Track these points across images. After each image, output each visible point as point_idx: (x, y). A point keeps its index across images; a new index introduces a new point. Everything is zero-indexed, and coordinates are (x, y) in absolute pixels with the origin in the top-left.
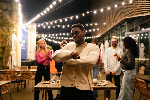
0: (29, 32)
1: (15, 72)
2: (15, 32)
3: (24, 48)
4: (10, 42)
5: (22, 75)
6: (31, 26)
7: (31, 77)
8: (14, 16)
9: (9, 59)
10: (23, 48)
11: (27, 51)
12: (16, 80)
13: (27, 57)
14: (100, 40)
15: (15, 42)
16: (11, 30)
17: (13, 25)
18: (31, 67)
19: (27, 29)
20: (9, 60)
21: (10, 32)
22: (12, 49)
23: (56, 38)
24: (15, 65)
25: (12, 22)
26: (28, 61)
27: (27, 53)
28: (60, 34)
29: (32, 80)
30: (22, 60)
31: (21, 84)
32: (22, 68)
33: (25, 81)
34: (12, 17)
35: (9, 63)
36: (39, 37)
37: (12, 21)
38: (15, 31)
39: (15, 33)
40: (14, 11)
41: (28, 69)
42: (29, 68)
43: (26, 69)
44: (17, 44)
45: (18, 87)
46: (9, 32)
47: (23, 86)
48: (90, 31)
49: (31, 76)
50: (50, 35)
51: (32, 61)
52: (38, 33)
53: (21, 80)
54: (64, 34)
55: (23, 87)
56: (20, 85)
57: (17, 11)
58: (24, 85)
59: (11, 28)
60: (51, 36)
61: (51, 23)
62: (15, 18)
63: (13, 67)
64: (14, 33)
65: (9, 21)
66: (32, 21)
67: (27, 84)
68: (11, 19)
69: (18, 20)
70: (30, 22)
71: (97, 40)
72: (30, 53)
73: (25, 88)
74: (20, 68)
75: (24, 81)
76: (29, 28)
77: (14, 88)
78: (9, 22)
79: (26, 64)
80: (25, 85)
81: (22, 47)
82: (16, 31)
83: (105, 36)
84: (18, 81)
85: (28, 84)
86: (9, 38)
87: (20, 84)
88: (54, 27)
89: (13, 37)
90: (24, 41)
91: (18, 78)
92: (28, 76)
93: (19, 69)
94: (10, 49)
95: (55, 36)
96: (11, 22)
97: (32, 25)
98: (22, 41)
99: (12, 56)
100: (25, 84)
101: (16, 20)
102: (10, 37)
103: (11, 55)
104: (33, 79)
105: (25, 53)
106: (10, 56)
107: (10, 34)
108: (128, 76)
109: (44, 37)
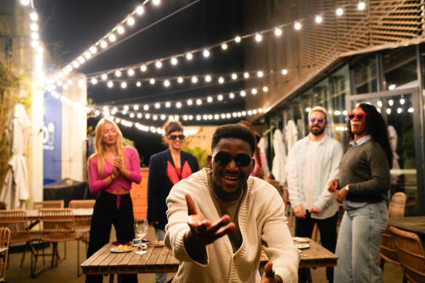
0: (64, 99)
1: (25, 218)
2: (22, 101)
3: (52, 148)
4: (10, 131)
5: (45, 227)
6: (70, 82)
7: (74, 232)
8: (19, 52)
9: (6, 180)
10: (47, 147)
11: (60, 156)
12: (28, 243)
13: (59, 172)
14: (272, 121)
15: (23, 131)
16: (12, 94)
17: (16, 79)
18: (73, 202)
19: (60, 90)
20: (7, 184)
21: (7, 100)
22: (13, 151)
23: (144, 116)
24: (25, 196)
25: (13, 70)
26: (63, 186)
27: (60, 161)
28: (157, 106)
29: (76, 242)
30: (46, 181)
31: (44, 255)
32: (45, 206)
33: (55, 245)
34: (13, 55)
35: (7, 191)
36: (94, 114)
37: (12, 67)
38: (23, 98)
39: (23, 103)
40: (19, 37)
41: (62, 208)
42: (66, 205)
43: (57, 209)
44: (30, 135)
45: (34, 264)
46: (4, 102)
47: (49, 259)
48: (243, 94)
49: (73, 230)
50: (126, 108)
51: (76, 184)
52: (93, 103)
53: (41, 242)
54: (168, 105)
55: (48, 264)
56: (40, 259)
57: (27, 38)
58: (53, 258)
59: (10, 88)
60: (131, 110)
61: (131, 72)
62: (23, 60)
63: (17, 204)
64: (19, 102)
65: (5, 66)
66: (72, 65)
67: (61, 255)
68: (11, 63)
69: (31, 66)
70: (69, 68)
71: (263, 121)
72: (70, 161)
73: (54, 265)
74: (41, 206)
75: (51, 245)
76: (65, 87)
77: (21, 266)
78: (4, 70)
79: (57, 193)
80: (55, 258)
81: (44, 144)
82: (25, 99)
83: (284, 109)
84: (35, 245)
85: (65, 254)
86: (6, 119)
87: (40, 255)
88: (139, 84)
89: (16, 115)
90: (51, 127)
91: (32, 238)
92: (63, 230)
93: (34, 208)
94: (8, 149)
95: (141, 110)
96: (10, 72)
97: (74, 78)
98: (46, 125)
99: (13, 172)
100: (55, 253)
101: (26, 66)
102: (9, 115)
103: (10, 167)
104: (78, 237)
105: (54, 161)
106: (7, 170)
107: (10, 106)
108: (372, 224)
109: (111, 114)
